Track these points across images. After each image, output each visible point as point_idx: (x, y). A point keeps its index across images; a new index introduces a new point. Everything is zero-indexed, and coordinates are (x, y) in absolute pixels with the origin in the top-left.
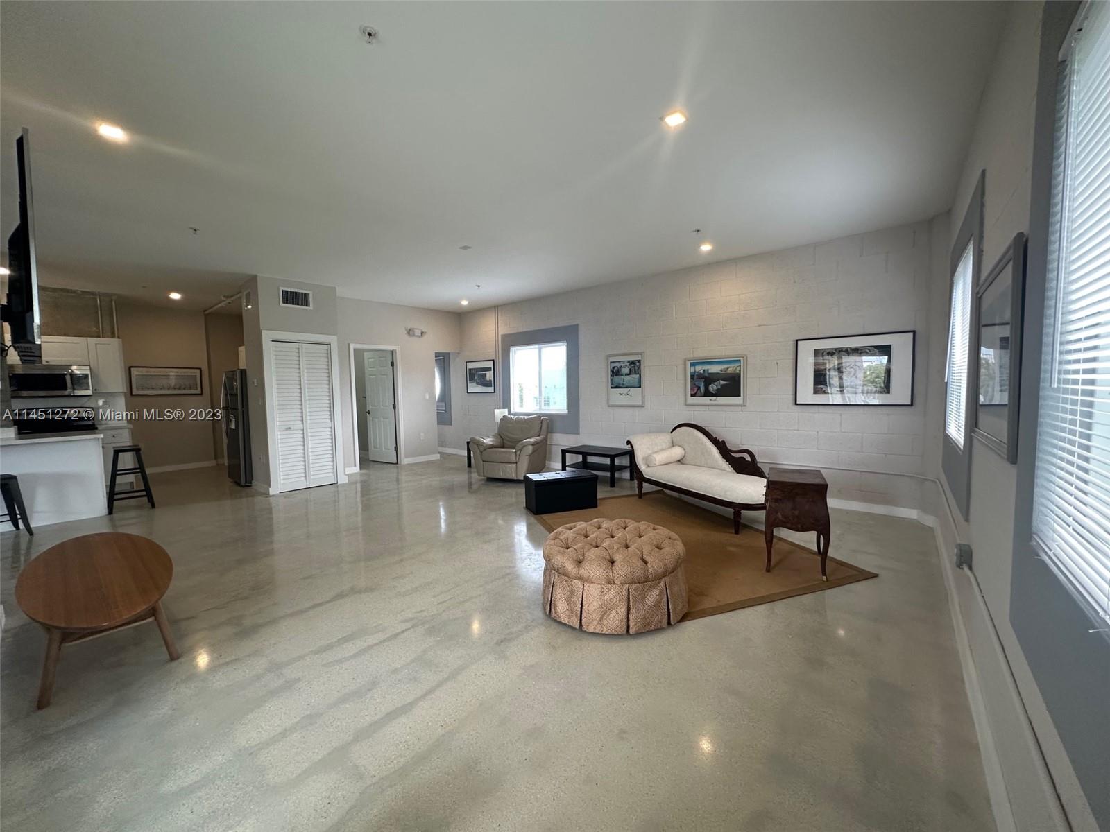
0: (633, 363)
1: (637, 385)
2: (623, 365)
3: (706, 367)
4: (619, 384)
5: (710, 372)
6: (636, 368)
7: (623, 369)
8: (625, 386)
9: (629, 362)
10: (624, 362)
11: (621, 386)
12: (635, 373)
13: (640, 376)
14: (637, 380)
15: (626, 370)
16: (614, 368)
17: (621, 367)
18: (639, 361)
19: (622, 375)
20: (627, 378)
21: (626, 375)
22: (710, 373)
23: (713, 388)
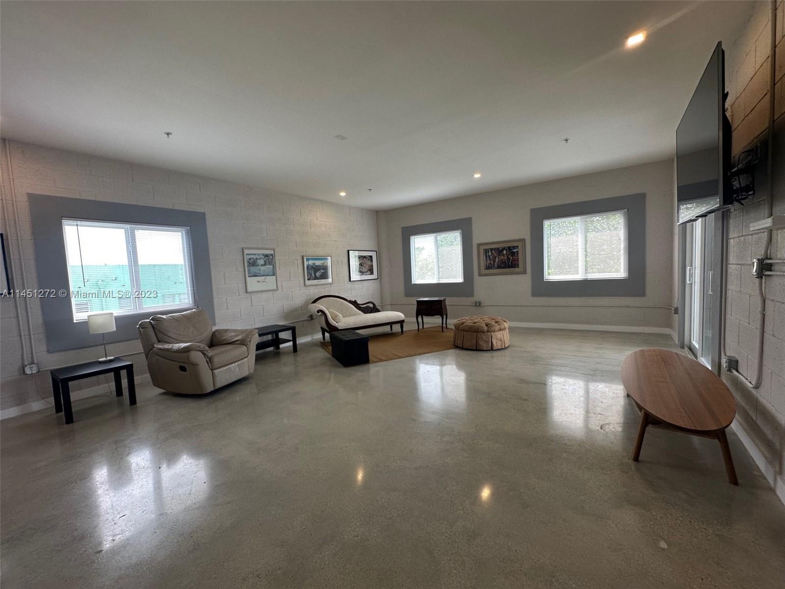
0: (267, 256)
1: (271, 273)
2: (258, 257)
3: (314, 262)
4: (256, 273)
5: (316, 264)
6: (270, 260)
7: (258, 261)
8: (262, 274)
9: (263, 255)
10: (259, 255)
11: (258, 274)
12: (270, 264)
13: (273, 266)
14: (271, 270)
15: (261, 262)
16: (250, 259)
17: (257, 259)
18: (272, 255)
19: (258, 265)
20: (263, 268)
21: (262, 265)
22: (316, 266)
23: (318, 274)
